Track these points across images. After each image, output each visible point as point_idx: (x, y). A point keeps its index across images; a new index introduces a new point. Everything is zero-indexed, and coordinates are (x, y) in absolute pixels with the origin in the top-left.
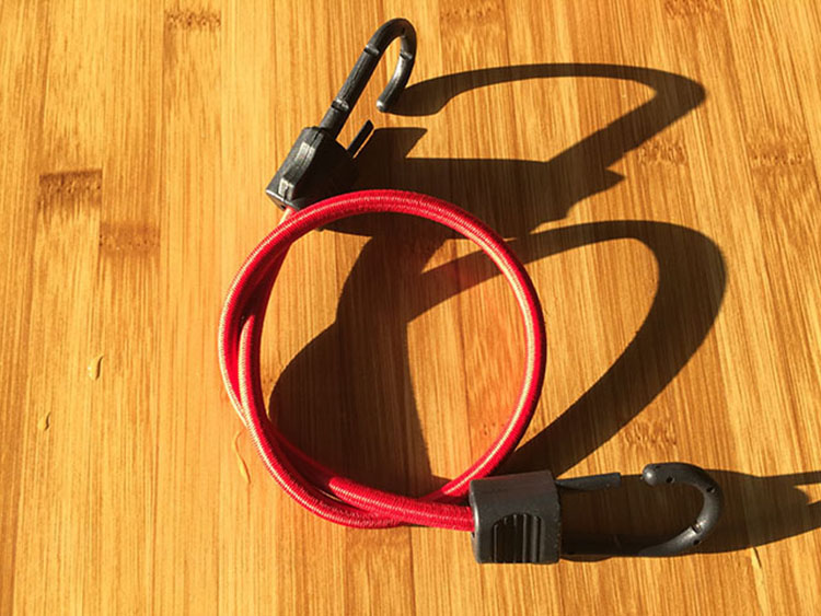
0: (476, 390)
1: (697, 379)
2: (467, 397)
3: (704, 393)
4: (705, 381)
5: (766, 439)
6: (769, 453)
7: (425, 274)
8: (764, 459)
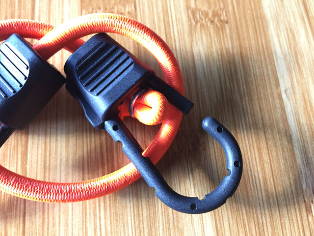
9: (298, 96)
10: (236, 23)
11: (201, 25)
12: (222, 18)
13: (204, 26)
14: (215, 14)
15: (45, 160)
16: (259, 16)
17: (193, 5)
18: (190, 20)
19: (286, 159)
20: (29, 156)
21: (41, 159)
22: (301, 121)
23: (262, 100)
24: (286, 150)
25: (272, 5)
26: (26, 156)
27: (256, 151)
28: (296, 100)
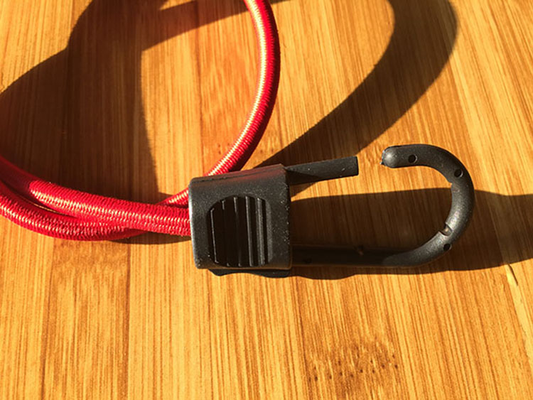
0: (211, 112)
1: (436, 107)
2: (201, 119)
3: (444, 118)
4: (444, 108)
5: (509, 161)
6: (514, 174)
7: (163, 11)
8: (510, 179)
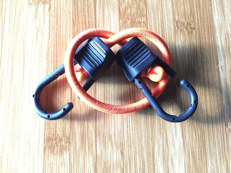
9: (227, 70)
10: (199, 29)
11: (180, 30)
12: (192, 26)
13: (182, 30)
14: (188, 24)
15: (104, 95)
16: (211, 26)
17: (177, 19)
18: (175, 27)
19: (218, 101)
20: (97, 92)
21: (103, 94)
22: (228, 83)
23: (209, 71)
24: (218, 97)
25: (219, 20)
26: (96, 92)
27: (204, 96)
28: (226, 72)
